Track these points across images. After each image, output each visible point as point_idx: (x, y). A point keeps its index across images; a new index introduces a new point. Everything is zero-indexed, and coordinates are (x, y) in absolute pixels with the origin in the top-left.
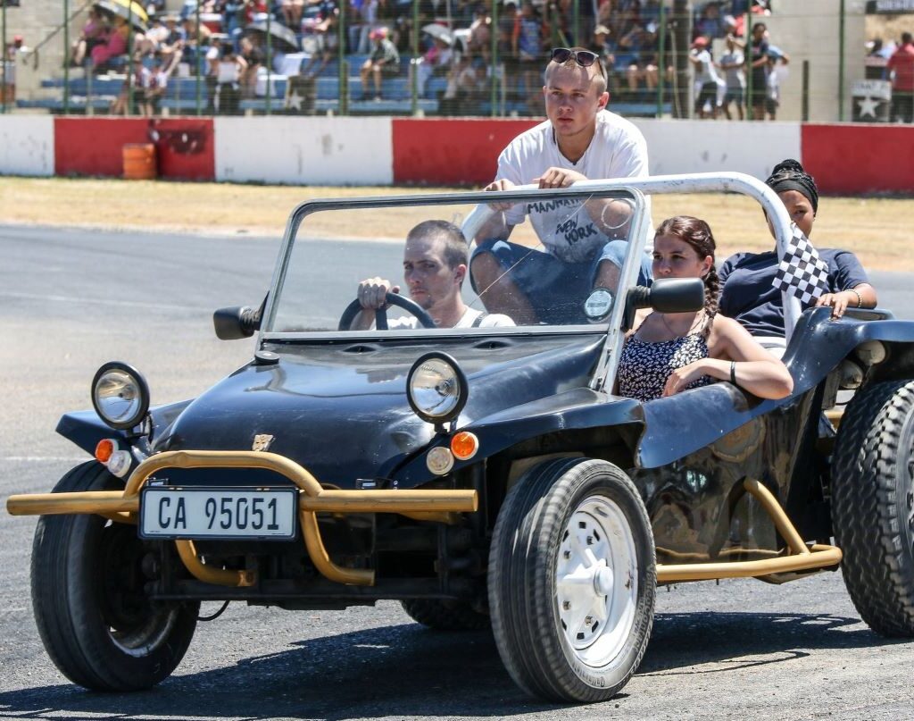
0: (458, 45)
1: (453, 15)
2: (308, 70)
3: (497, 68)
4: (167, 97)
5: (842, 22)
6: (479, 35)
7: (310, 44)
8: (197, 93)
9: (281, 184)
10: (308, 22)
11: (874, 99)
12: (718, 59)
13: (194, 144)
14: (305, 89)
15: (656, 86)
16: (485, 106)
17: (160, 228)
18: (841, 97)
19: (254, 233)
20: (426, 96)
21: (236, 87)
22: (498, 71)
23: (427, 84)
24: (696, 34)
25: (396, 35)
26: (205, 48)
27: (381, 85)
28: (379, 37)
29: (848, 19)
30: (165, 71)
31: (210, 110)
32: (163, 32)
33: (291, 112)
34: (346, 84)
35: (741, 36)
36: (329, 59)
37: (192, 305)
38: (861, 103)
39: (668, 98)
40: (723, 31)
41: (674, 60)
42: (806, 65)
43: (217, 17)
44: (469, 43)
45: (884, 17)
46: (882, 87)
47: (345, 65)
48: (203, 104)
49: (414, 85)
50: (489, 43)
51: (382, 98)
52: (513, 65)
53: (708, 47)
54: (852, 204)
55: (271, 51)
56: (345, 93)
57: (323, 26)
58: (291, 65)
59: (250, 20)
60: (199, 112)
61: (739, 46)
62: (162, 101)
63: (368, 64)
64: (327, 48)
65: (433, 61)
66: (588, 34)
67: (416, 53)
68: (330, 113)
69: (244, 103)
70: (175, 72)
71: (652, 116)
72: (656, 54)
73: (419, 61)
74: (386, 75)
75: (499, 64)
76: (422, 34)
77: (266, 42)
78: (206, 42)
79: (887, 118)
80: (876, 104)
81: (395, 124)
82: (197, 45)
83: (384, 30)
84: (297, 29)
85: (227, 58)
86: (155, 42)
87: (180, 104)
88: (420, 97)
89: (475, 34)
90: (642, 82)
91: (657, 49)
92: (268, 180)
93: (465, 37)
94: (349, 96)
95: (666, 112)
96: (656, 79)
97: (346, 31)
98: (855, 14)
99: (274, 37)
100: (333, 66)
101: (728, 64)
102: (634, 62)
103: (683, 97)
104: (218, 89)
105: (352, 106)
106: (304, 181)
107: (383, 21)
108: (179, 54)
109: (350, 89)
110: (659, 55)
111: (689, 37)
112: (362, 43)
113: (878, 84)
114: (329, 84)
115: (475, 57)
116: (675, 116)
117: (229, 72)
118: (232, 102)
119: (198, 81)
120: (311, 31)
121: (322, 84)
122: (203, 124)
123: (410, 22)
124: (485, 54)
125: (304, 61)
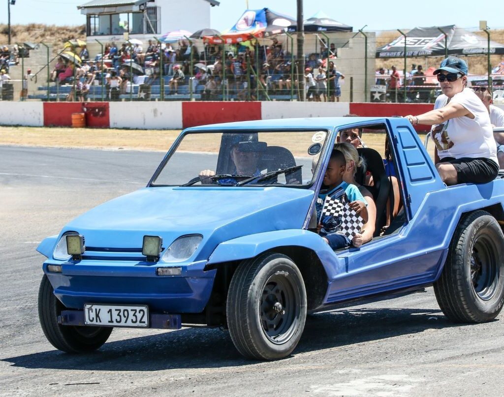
0: (209, 71)
1: (207, 60)
2: (148, 82)
3: (225, 81)
4: (90, 94)
5: (366, 61)
6: (218, 67)
7: (148, 72)
8: (102, 92)
9: (137, 129)
10: (147, 62)
11: (379, 93)
12: (315, 77)
13: (101, 113)
14: (146, 90)
15: (290, 88)
16: (220, 96)
17: (87, 147)
18: (366, 92)
19: (125, 149)
20: (196, 92)
21: (118, 89)
22: (226, 82)
23: (196, 87)
24: (307, 66)
25: (184, 68)
26: (105, 74)
27: (178, 88)
28: (177, 68)
29: (368, 60)
30: (89, 83)
31: (107, 99)
32: (88, 67)
33: (141, 99)
34: (163, 88)
35: (325, 67)
36: (156, 78)
37: (100, 179)
38: (374, 94)
39: (295, 93)
40: (318, 65)
41: (298, 77)
42: (351, 79)
43: (110, 61)
44: (213, 71)
45: (383, 59)
46: (383, 88)
47: (163, 80)
48: (105, 96)
49: (191, 88)
50: (221, 71)
51: (178, 94)
52: (231, 79)
53: (312, 72)
54: (370, 135)
55: (132, 74)
56: (163, 91)
57: (154, 64)
58: (140, 80)
59: (124, 62)
60: (103, 100)
61: (324, 71)
62: (88, 95)
63: (172, 79)
64: (155, 73)
65: (199, 78)
66: (262, 67)
67: (192, 75)
68: (157, 99)
69: (122, 96)
70: (93, 84)
71: (288, 100)
72: (290, 75)
73: (193, 78)
74: (179, 84)
75: (226, 80)
76: (194, 67)
77: (130, 71)
78: (105, 71)
79: (385, 101)
80: (380, 94)
81: (183, 103)
82: (102, 72)
83: (179, 66)
84: (143, 65)
85: (113, 77)
86: (85, 71)
87: (95, 96)
88: (193, 93)
89: (216, 67)
90: (284, 86)
91: (291, 73)
92: (132, 127)
93: (212, 68)
94: (164, 93)
95: (295, 99)
96: (290, 85)
97: (163, 66)
98: (372, 58)
99: (134, 69)
100: (157, 80)
101: (320, 79)
102: (281, 78)
103: (302, 92)
104: (110, 90)
105: (166, 97)
106: (146, 128)
107: (178, 62)
108: (95, 76)
109: (165, 90)
110: (292, 75)
111: (304, 68)
112: (170, 71)
113: (381, 86)
114: (156, 88)
115: (216, 76)
116: (298, 100)
117: (115, 83)
118: (116, 96)
119: (102, 87)
120: (148, 66)
121: (153, 88)
122: (104, 104)
123: (189, 62)
124: (220, 75)
125: (146, 78)
